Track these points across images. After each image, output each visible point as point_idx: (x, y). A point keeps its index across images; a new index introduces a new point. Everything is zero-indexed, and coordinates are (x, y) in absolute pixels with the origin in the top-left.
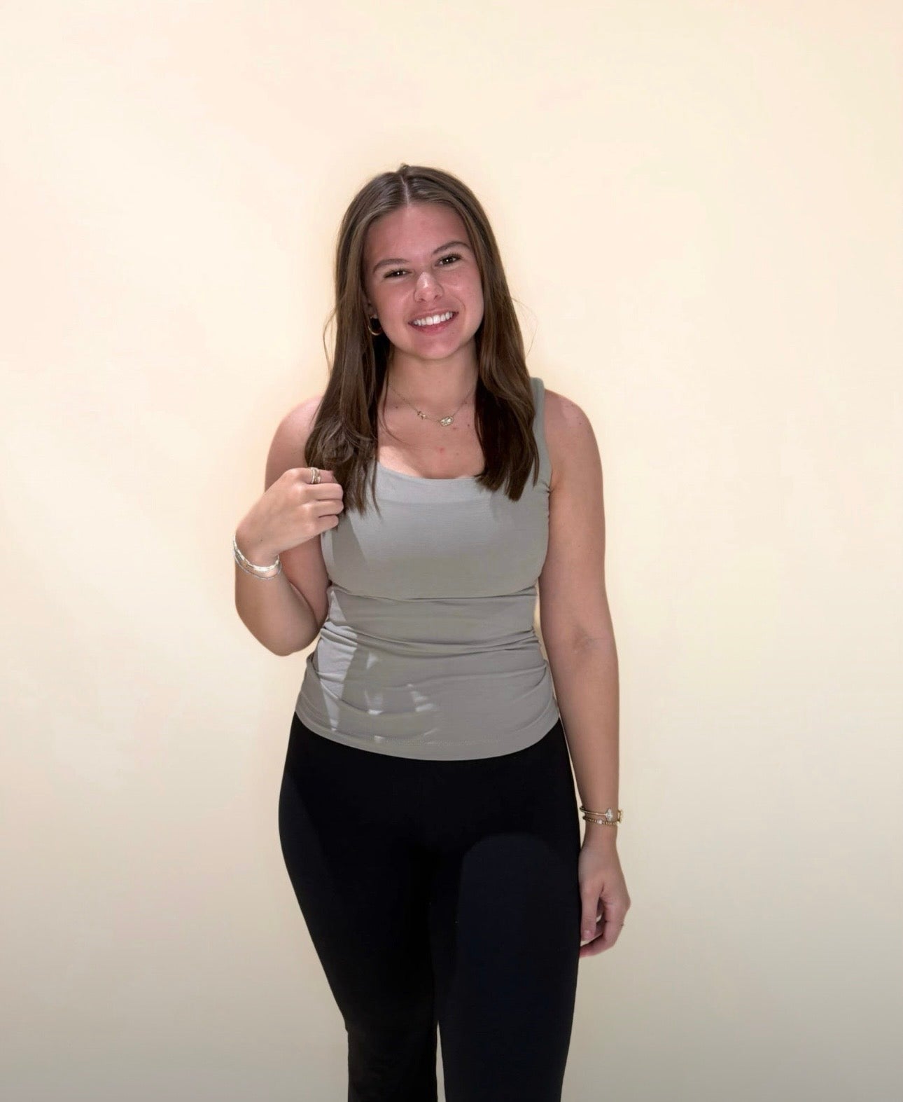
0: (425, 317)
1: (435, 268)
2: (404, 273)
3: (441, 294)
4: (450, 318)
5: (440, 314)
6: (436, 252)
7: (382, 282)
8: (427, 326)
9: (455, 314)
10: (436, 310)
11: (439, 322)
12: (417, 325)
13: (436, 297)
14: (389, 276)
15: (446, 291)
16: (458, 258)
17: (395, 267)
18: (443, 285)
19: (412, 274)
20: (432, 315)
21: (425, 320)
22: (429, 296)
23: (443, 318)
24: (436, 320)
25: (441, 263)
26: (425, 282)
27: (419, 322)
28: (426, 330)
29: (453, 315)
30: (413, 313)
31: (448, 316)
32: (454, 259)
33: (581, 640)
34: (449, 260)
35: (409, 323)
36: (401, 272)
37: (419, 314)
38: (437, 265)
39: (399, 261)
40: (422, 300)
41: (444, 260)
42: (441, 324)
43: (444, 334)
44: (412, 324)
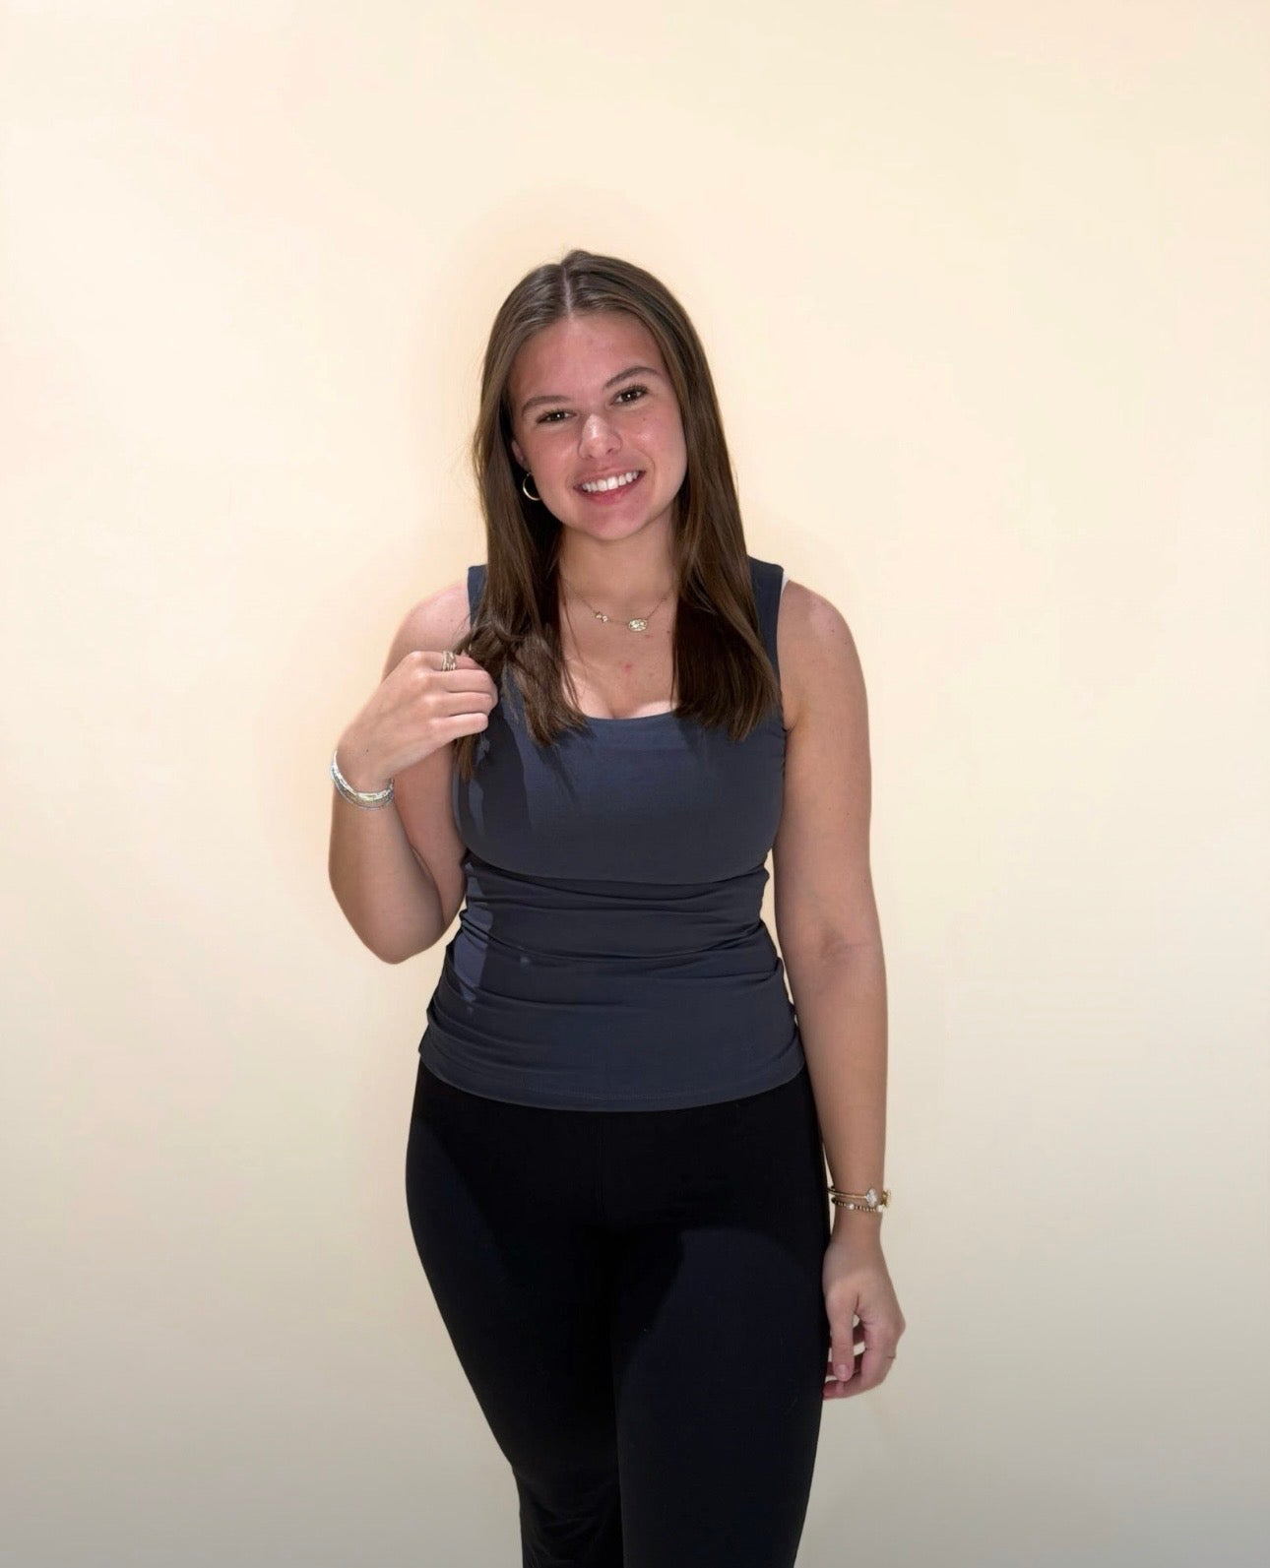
0: (596, 480)
1: (610, 408)
2: (567, 415)
3: (616, 446)
4: (634, 480)
5: (617, 476)
6: (610, 384)
7: (535, 428)
8: (598, 493)
9: (641, 474)
10: (612, 470)
11: (616, 487)
12: (586, 491)
13: (610, 451)
14: (542, 420)
15: (626, 442)
16: (644, 391)
17: (552, 407)
18: (621, 432)
19: (576, 418)
20: (605, 478)
21: (596, 483)
22: (600, 449)
23: (622, 481)
24: (612, 484)
25: (620, 399)
26: (595, 429)
27: (589, 487)
28: (598, 498)
29: (638, 476)
30: (579, 474)
31: (629, 477)
32: (639, 394)
33: (833, 945)
34: (630, 395)
35: (574, 488)
36: (562, 413)
37: (587, 476)
38: (613, 403)
39: (556, 399)
40: (591, 456)
41: (624, 395)
42: (620, 489)
43: (624, 503)
44: (580, 489)
